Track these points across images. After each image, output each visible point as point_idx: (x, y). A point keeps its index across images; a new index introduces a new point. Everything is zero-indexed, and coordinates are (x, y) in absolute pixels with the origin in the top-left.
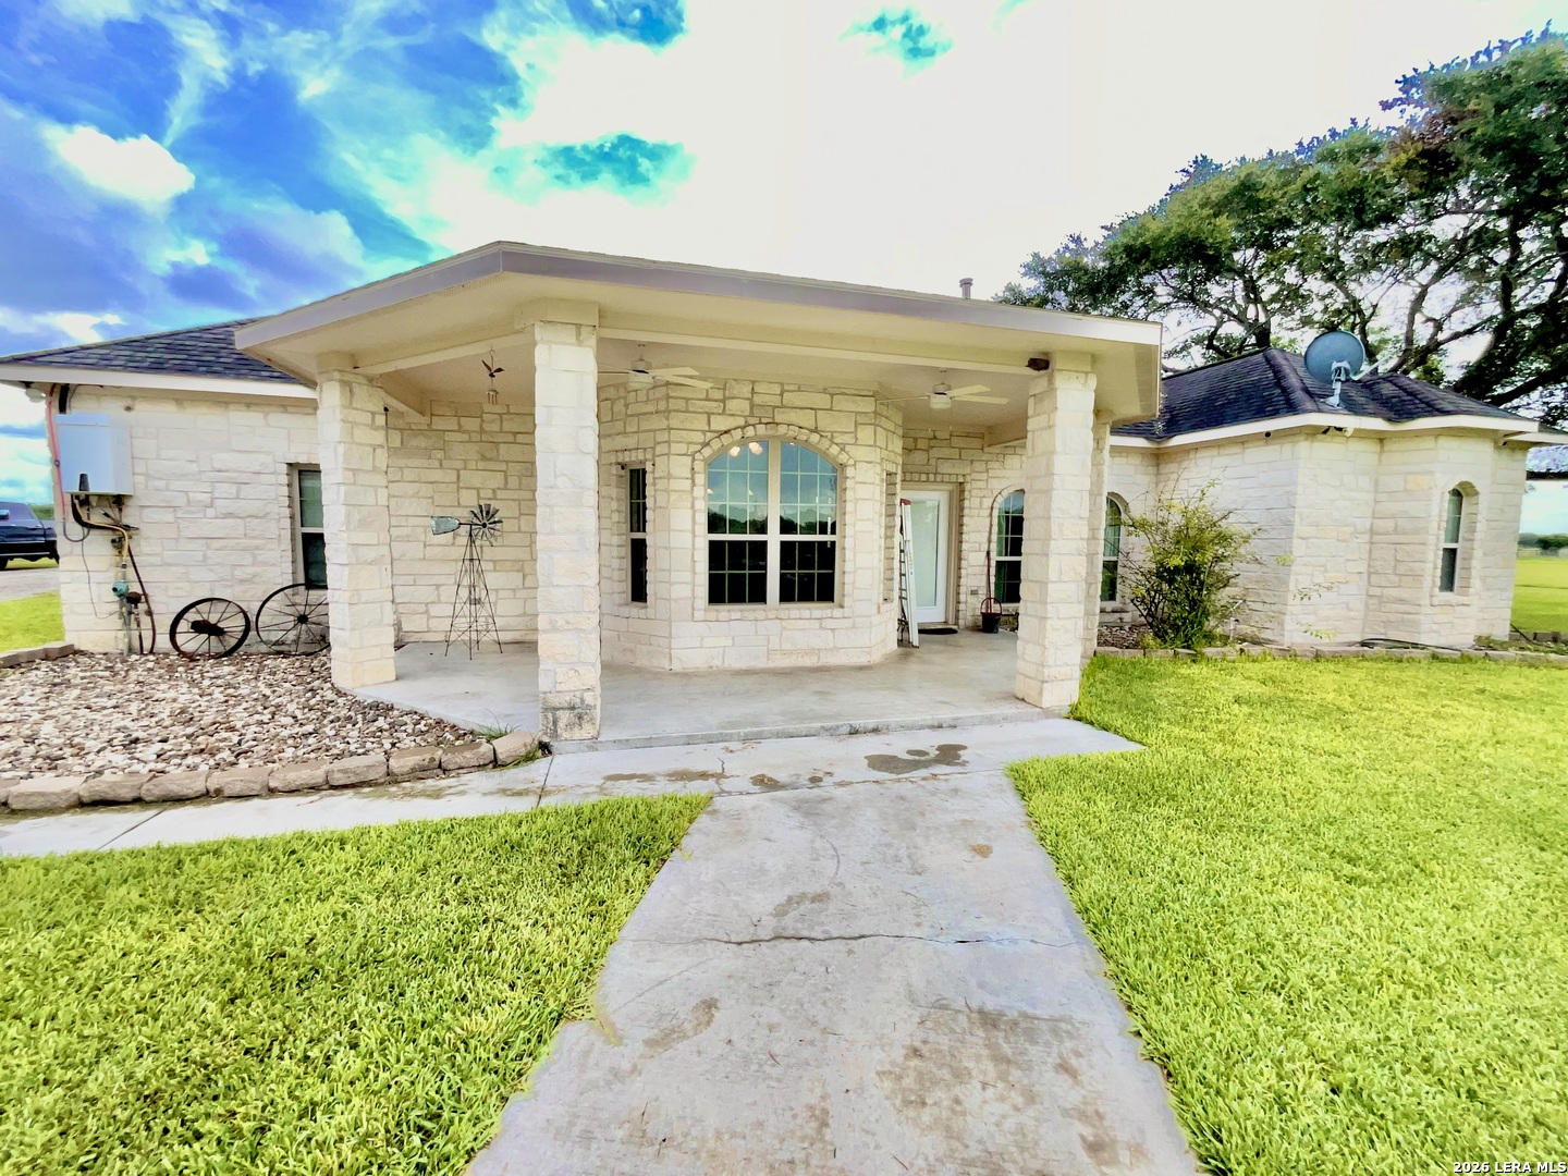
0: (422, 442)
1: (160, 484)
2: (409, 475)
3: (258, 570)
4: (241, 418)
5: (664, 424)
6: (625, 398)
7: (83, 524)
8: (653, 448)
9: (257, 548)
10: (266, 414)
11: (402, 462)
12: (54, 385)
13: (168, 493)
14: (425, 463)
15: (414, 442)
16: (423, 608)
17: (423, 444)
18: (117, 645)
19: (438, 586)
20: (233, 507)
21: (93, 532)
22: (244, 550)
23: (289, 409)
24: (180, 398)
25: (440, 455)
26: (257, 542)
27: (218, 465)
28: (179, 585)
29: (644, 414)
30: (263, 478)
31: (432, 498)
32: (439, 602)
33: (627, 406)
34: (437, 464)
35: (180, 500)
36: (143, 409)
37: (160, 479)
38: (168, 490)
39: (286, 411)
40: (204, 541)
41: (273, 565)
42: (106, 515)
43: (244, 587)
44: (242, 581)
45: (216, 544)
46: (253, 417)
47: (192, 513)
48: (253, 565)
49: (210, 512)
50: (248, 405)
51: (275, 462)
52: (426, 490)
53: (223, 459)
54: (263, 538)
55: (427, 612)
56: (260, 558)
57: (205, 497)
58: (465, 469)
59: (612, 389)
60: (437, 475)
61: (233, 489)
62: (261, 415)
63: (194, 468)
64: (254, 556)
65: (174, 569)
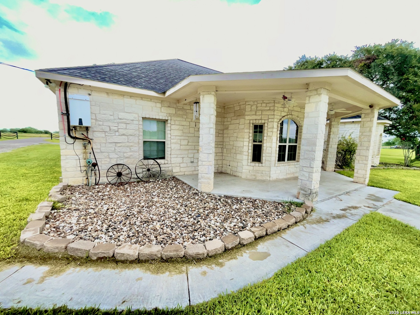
0: (180, 112)
1: (101, 123)
2: (177, 123)
3: (132, 153)
4: (128, 101)
5: (273, 113)
6: (257, 105)
7: (72, 137)
8: (268, 120)
9: (132, 146)
10: (136, 100)
11: (175, 119)
12: (62, 82)
13: (103, 126)
14: (181, 119)
15: (178, 112)
16: (179, 165)
17: (181, 113)
18: (83, 182)
19: (183, 158)
20: (124, 132)
21: (77, 140)
22: (128, 147)
23: (143, 99)
24: (108, 92)
25: (185, 117)
26: (131, 144)
27: (120, 117)
28: (106, 159)
29: (264, 110)
30: (134, 122)
31: (183, 130)
32: (183, 163)
33: (257, 107)
34: (184, 120)
35: (107, 129)
36: (95, 95)
37: (100, 121)
38: (103, 125)
39: (142, 99)
40: (114, 144)
41: (136, 152)
42: (82, 134)
43: (127, 160)
44: (127, 158)
45: (119, 145)
46: (132, 101)
47: (111, 134)
48: (130, 152)
49: (117, 134)
50: (131, 97)
51: (139, 117)
52: (181, 128)
53: (122, 115)
54: (133, 143)
55: (180, 166)
56: (132, 150)
57: (116, 128)
58: (191, 121)
59: (251, 102)
60: (184, 123)
61: (124, 126)
62: (135, 100)
63: (112, 117)
64: (130, 149)
65: (104, 154)
